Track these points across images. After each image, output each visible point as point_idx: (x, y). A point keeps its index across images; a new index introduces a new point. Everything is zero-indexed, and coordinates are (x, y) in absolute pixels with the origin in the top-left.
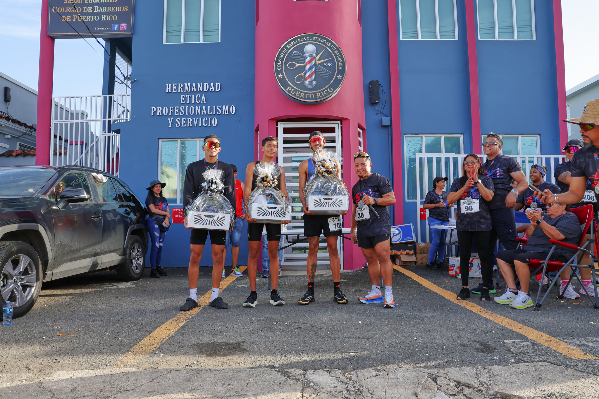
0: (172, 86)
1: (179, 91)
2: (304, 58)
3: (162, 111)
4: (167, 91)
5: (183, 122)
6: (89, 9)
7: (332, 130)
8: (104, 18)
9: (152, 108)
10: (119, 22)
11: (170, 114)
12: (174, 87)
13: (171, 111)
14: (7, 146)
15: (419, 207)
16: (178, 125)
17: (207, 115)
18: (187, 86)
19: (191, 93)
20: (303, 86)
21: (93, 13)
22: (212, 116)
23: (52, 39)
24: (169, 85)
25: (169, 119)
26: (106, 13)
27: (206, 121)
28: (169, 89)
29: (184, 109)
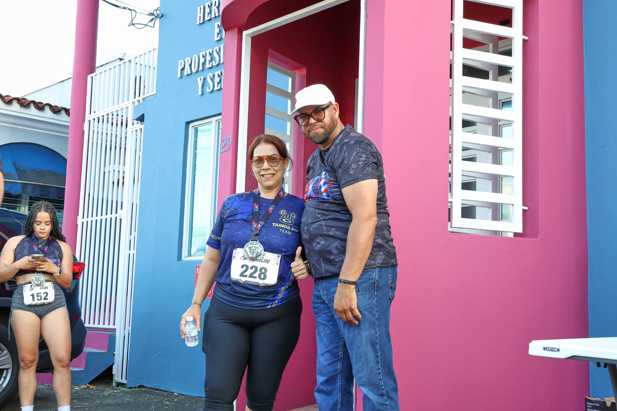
0: (204, 9)
1: (213, 16)
3: (190, 65)
4: (198, 23)
5: (217, 80)
9: (179, 62)
11: (201, 68)
12: (207, 10)
13: (202, 60)
16: (209, 88)
24: (200, 8)
25: (199, 79)
28: (200, 17)
29: (218, 53)
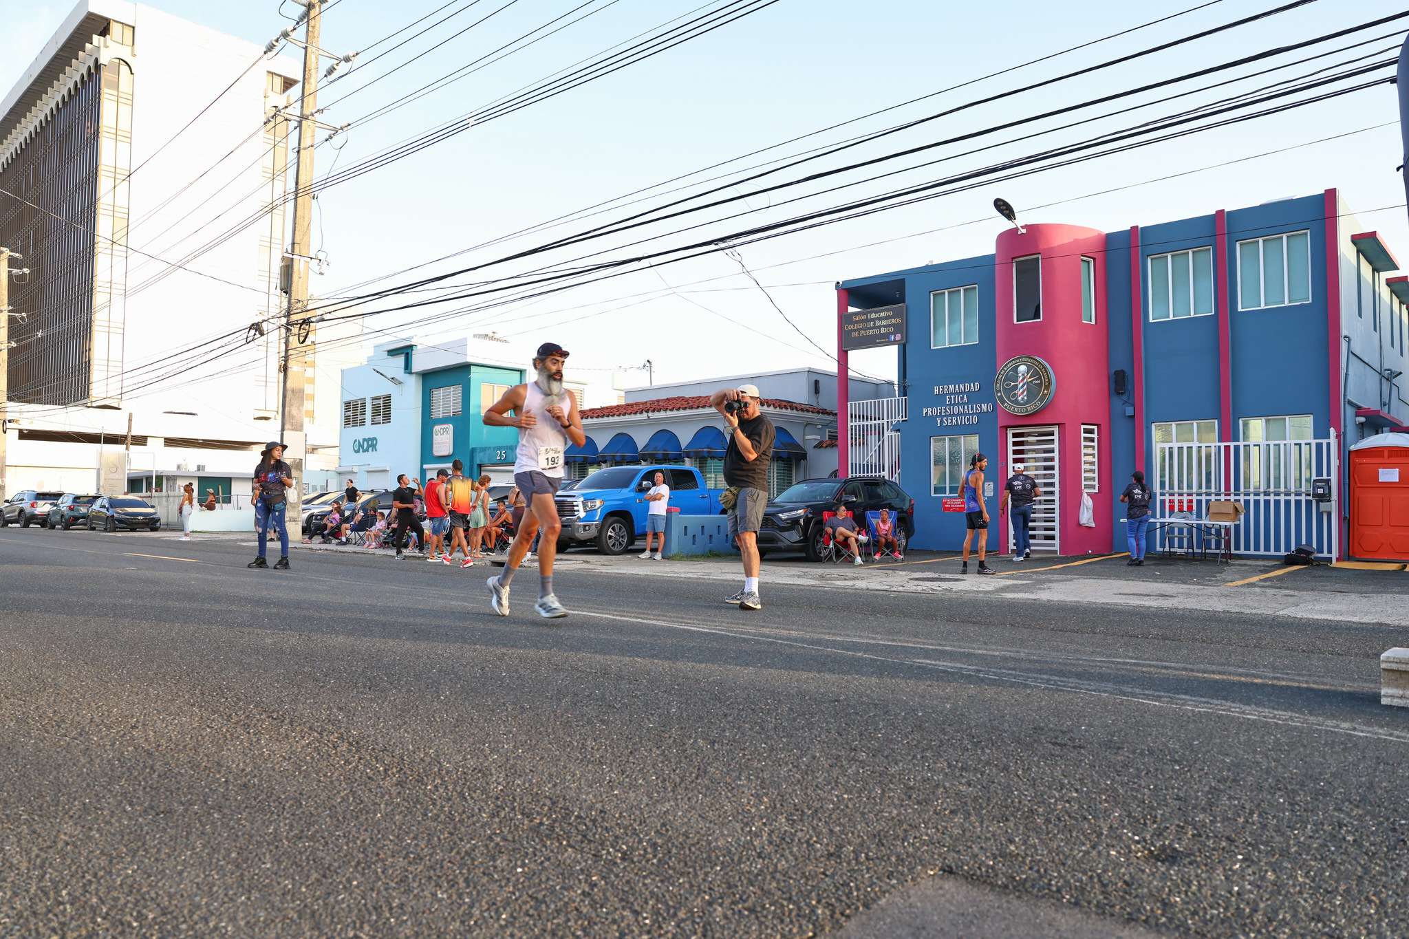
0: (939, 389)
1: (945, 392)
2: (1017, 377)
3: (931, 411)
5: (949, 421)
6: (871, 324)
7: (1052, 434)
8: (883, 330)
9: (924, 409)
10: (895, 333)
11: (939, 414)
12: (941, 389)
13: (939, 411)
14: (819, 437)
15: (1159, 498)
16: (945, 423)
17: (969, 414)
18: (951, 388)
19: (954, 394)
20: (1016, 402)
21: (875, 327)
22: (973, 414)
23: (846, 352)
24: (936, 388)
25: (938, 419)
26: (884, 326)
27: (968, 420)
28: (936, 392)
29: (950, 409)
